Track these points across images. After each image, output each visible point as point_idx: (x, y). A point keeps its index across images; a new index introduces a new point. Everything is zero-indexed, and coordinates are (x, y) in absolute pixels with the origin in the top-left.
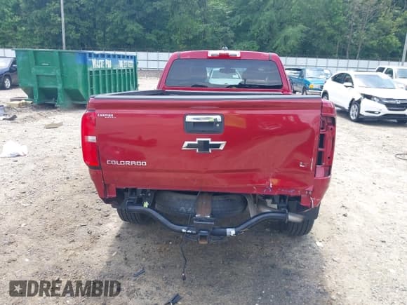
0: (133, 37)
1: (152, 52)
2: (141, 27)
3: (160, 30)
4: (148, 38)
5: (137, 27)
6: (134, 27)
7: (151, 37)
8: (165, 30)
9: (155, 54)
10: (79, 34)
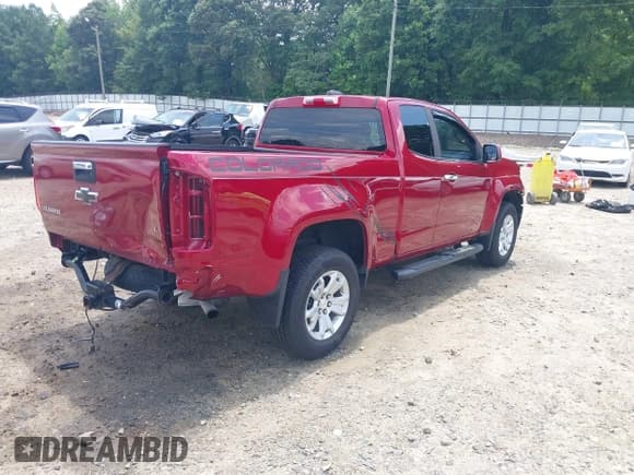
0: (501, 84)
1: (532, 105)
2: (517, 66)
3: (551, 70)
4: (526, 83)
5: (510, 66)
6: (504, 67)
7: (533, 82)
8: (559, 69)
9: (536, 108)
10: (423, 82)
